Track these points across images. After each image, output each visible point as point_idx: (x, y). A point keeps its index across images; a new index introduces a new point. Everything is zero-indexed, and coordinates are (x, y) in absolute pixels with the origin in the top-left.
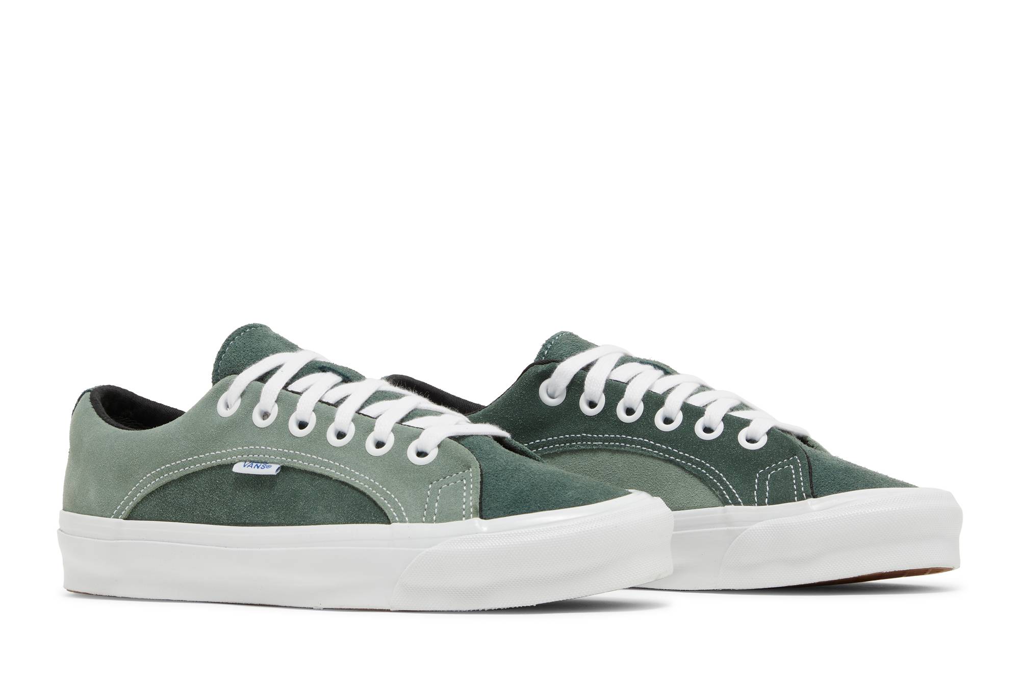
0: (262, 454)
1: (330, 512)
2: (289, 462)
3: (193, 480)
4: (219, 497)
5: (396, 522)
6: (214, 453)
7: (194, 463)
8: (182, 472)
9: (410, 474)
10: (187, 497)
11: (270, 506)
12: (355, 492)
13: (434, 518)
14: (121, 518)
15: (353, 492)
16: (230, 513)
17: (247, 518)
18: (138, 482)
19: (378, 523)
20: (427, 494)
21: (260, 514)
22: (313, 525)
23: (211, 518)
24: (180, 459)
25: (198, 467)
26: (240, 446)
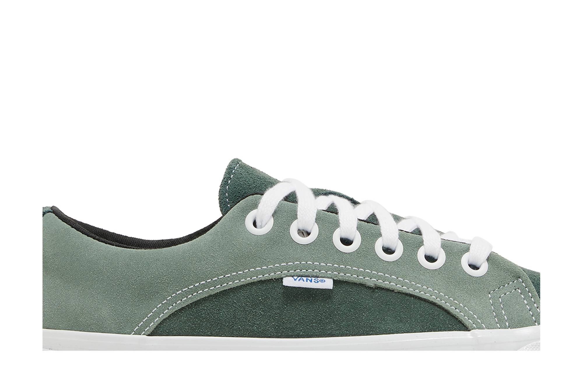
0: (311, 269)
1: (401, 321)
2: (341, 276)
3: (231, 295)
4: (263, 311)
5: (474, 328)
6: (253, 270)
7: (233, 279)
8: (219, 288)
9: (469, 285)
10: (224, 312)
11: (327, 318)
12: (422, 302)
13: (507, 324)
14: (144, 334)
15: (421, 303)
16: (279, 327)
17: (301, 330)
18: (165, 298)
19: (455, 330)
20: (490, 303)
21: (316, 326)
22: (385, 334)
23: (256, 331)
24: (218, 275)
25: (237, 283)
26: (283, 262)
